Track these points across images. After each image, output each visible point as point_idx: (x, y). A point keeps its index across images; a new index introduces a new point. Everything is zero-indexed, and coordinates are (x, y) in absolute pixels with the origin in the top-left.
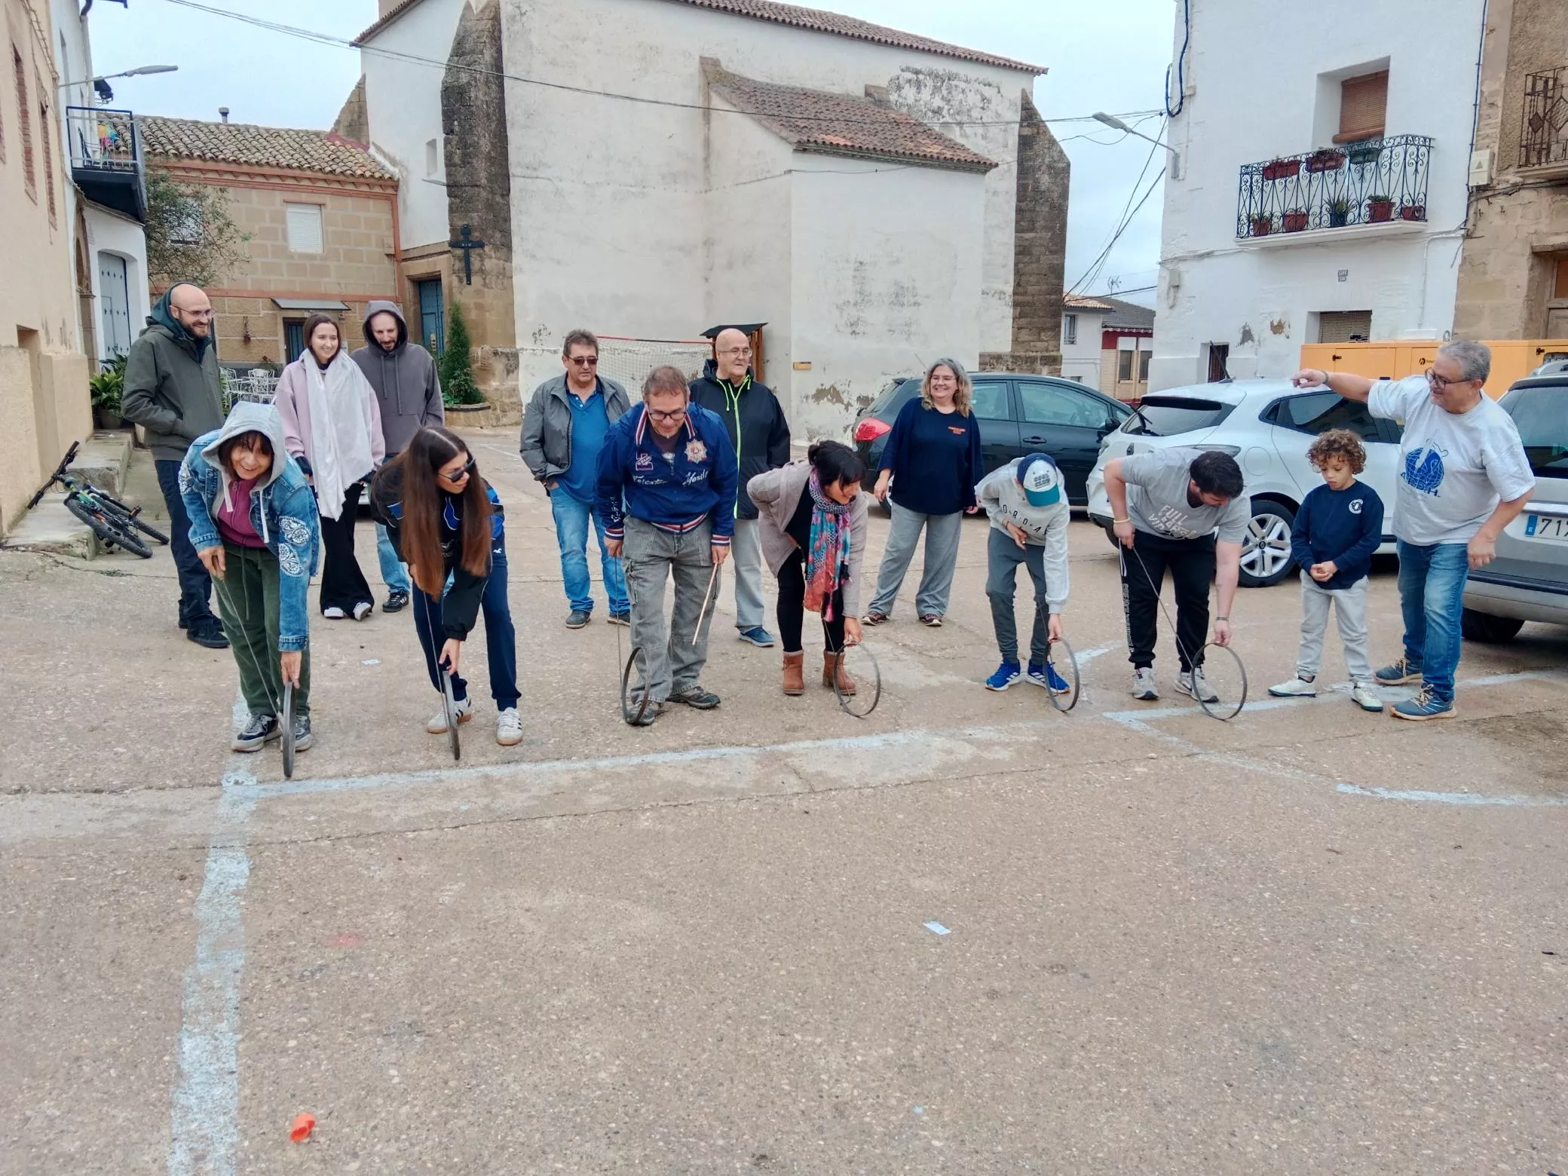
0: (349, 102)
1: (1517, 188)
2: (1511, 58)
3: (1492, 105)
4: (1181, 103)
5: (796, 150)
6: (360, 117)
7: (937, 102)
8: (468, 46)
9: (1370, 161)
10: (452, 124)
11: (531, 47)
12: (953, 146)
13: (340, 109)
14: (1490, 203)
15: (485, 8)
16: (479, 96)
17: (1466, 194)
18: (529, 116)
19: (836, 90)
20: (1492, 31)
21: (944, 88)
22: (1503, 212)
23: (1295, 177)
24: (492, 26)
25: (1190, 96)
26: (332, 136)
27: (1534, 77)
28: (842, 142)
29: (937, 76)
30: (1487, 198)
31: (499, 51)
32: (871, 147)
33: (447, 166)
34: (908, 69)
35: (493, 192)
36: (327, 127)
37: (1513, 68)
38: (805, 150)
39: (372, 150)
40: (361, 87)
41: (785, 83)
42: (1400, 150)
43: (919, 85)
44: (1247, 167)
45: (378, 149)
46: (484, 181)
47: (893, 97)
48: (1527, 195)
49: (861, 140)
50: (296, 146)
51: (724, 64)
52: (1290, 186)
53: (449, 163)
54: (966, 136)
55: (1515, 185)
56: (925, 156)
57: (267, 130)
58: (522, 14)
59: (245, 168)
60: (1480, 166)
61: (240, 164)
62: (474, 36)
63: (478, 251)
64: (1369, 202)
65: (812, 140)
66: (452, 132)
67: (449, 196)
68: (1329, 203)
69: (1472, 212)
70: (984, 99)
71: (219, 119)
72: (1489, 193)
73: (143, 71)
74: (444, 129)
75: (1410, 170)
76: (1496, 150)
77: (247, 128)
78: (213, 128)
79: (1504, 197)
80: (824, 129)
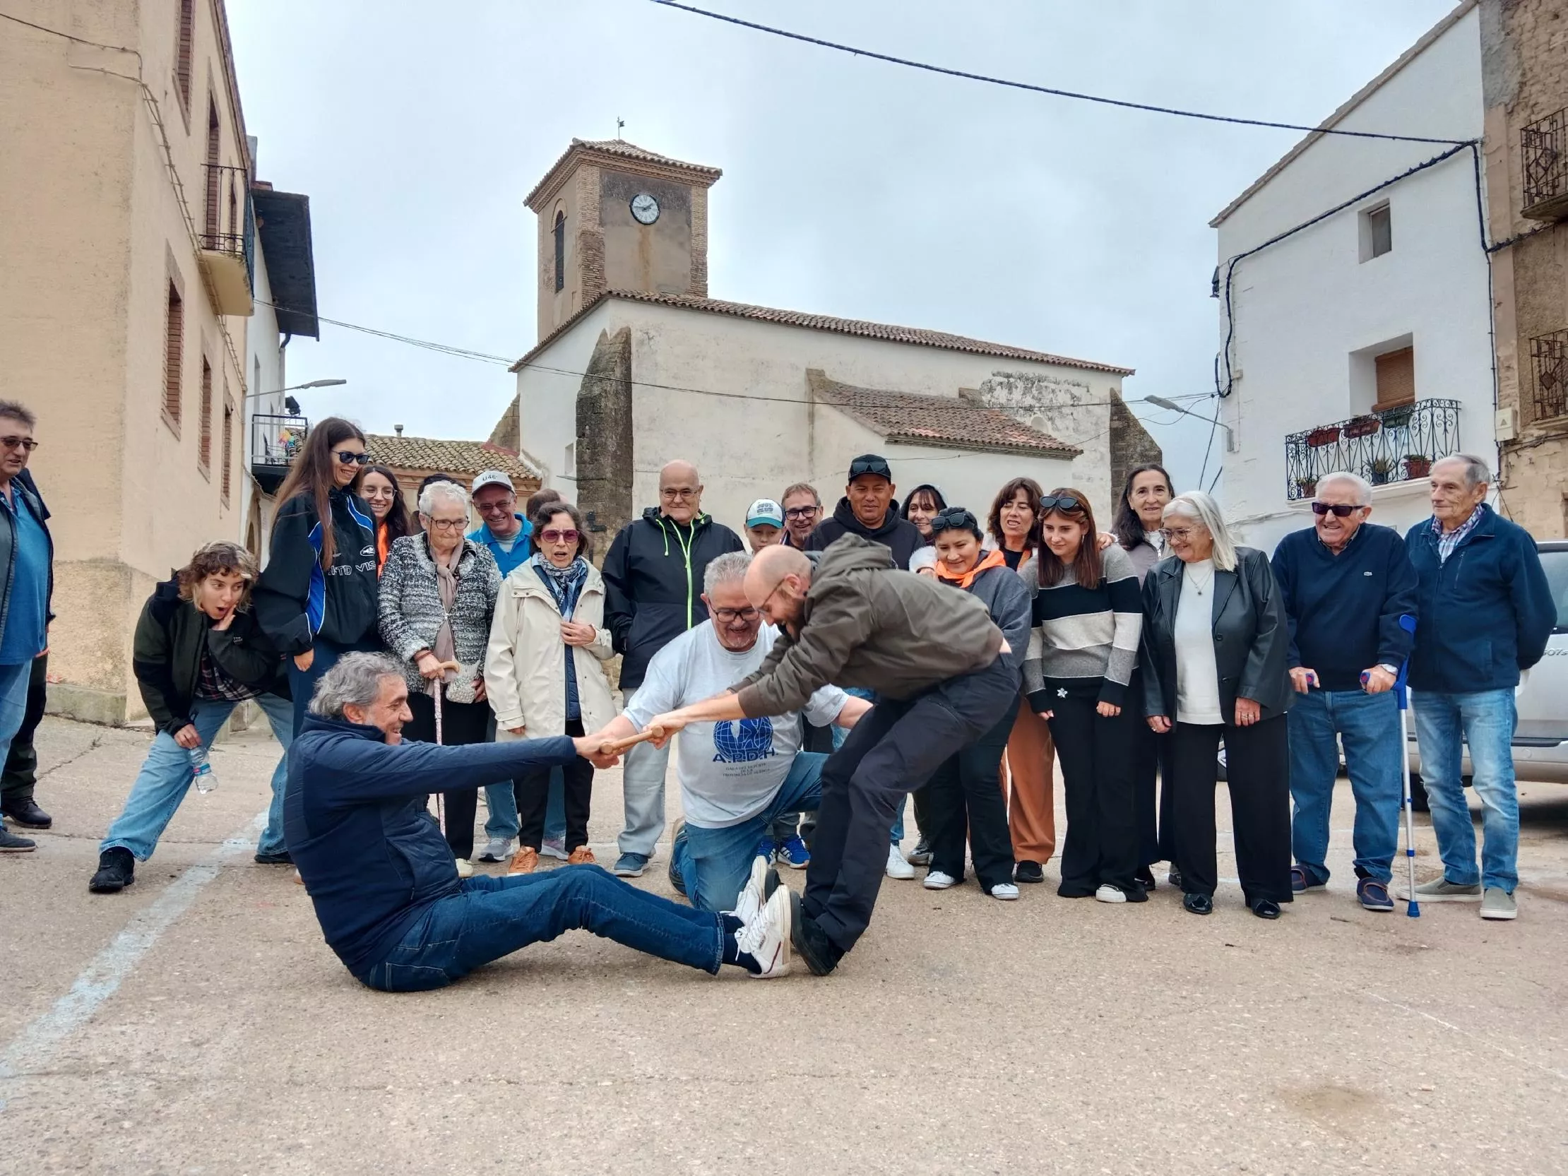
0: (505, 417)
1: (1540, 441)
2: (1519, 326)
3: (1509, 367)
4: (1230, 386)
5: (887, 442)
6: (512, 429)
7: (1028, 401)
8: (601, 366)
9: (1401, 425)
10: (584, 429)
11: (656, 365)
12: (1041, 436)
13: (496, 423)
14: (1519, 456)
15: (618, 334)
16: (608, 404)
17: (1497, 449)
18: (653, 420)
19: (933, 393)
20: (1499, 304)
21: (1034, 389)
22: (1532, 463)
23: (1335, 443)
24: (623, 348)
25: (1238, 379)
26: (487, 446)
27: (1538, 342)
28: (931, 434)
29: (1027, 379)
30: (1516, 451)
31: (629, 369)
32: (958, 438)
33: (577, 463)
34: (999, 374)
35: (617, 485)
36: (484, 438)
37: (1522, 334)
38: (896, 442)
39: (522, 457)
40: (515, 405)
41: (883, 388)
42: (1426, 413)
43: (1010, 387)
44: (1292, 436)
45: (527, 455)
46: (609, 475)
47: (986, 398)
48: (1551, 446)
49: (949, 432)
50: (456, 454)
51: (828, 374)
52: (1332, 451)
53: (580, 462)
54: (1058, 430)
55: (1539, 438)
56: (1010, 444)
57: (433, 442)
58: (649, 339)
59: (409, 472)
60: (1504, 423)
61: (405, 468)
62: (607, 357)
63: (601, 534)
64: (1406, 461)
65: (902, 432)
66: (584, 435)
67: (579, 488)
68: (1369, 464)
69: (1503, 465)
70: (1073, 397)
71: (395, 434)
72: (1517, 447)
73: (317, 384)
74: (577, 433)
75: (1439, 430)
76: (1517, 408)
77: (416, 440)
78: (387, 441)
79: (1530, 450)
80: (915, 423)
